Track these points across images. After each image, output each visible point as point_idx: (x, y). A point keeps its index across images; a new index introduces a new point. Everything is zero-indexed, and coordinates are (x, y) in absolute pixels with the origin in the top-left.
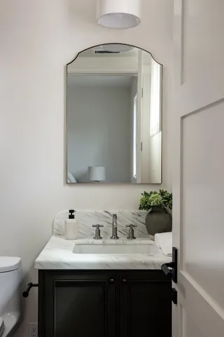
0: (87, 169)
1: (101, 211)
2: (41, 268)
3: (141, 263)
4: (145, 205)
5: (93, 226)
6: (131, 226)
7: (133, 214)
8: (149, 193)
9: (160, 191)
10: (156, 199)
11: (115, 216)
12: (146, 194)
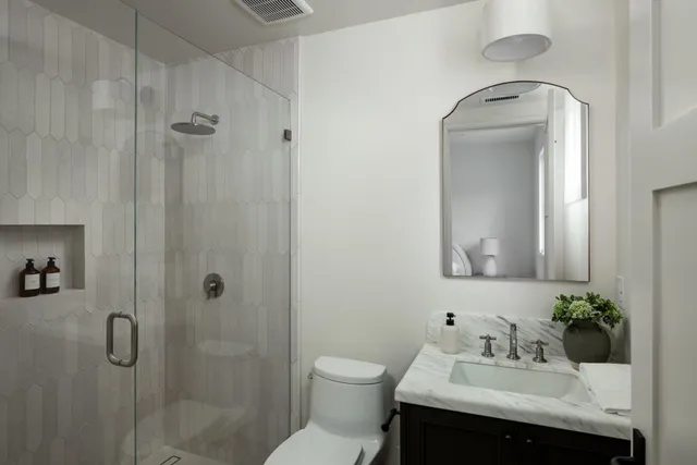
0: (477, 240)
1: (492, 316)
2: (404, 401)
3: (557, 418)
4: (561, 316)
5: (481, 338)
6: (539, 343)
7: (541, 323)
8: (568, 296)
9: (588, 294)
10: (581, 309)
11: (514, 327)
12: (563, 298)
